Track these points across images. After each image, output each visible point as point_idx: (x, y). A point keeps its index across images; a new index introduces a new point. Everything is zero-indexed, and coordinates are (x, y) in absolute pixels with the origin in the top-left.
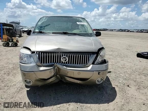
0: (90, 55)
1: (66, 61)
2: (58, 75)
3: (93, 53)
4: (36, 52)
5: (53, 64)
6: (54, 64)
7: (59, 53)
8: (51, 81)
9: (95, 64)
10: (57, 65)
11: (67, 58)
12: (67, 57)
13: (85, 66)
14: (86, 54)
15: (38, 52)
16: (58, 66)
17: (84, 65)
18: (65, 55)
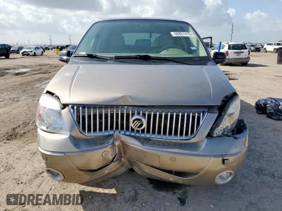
0: (202, 114)
1: (142, 128)
2: (122, 159)
3: (210, 108)
4: (70, 106)
5: (111, 133)
6: (112, 135)
7: (126, 107)
8: (107, 172)
9: (214, 136)
10: (119, 137)
11: (143, 120)
12: (145, 118)
13: (188, 140)
14: (191, 112)
15: (75, 104)
16: (122, 140)
17: (186, 138)
18: (139, 114)
